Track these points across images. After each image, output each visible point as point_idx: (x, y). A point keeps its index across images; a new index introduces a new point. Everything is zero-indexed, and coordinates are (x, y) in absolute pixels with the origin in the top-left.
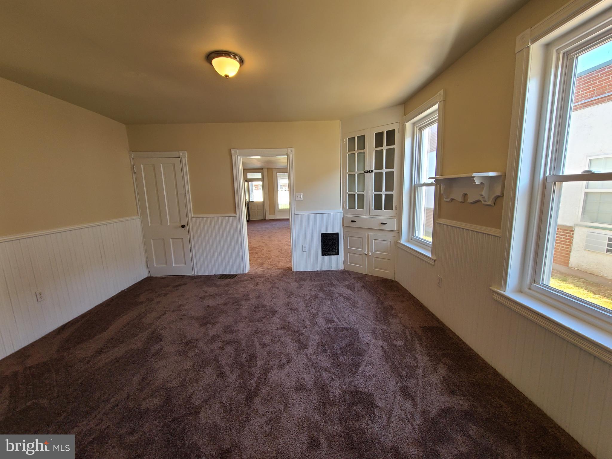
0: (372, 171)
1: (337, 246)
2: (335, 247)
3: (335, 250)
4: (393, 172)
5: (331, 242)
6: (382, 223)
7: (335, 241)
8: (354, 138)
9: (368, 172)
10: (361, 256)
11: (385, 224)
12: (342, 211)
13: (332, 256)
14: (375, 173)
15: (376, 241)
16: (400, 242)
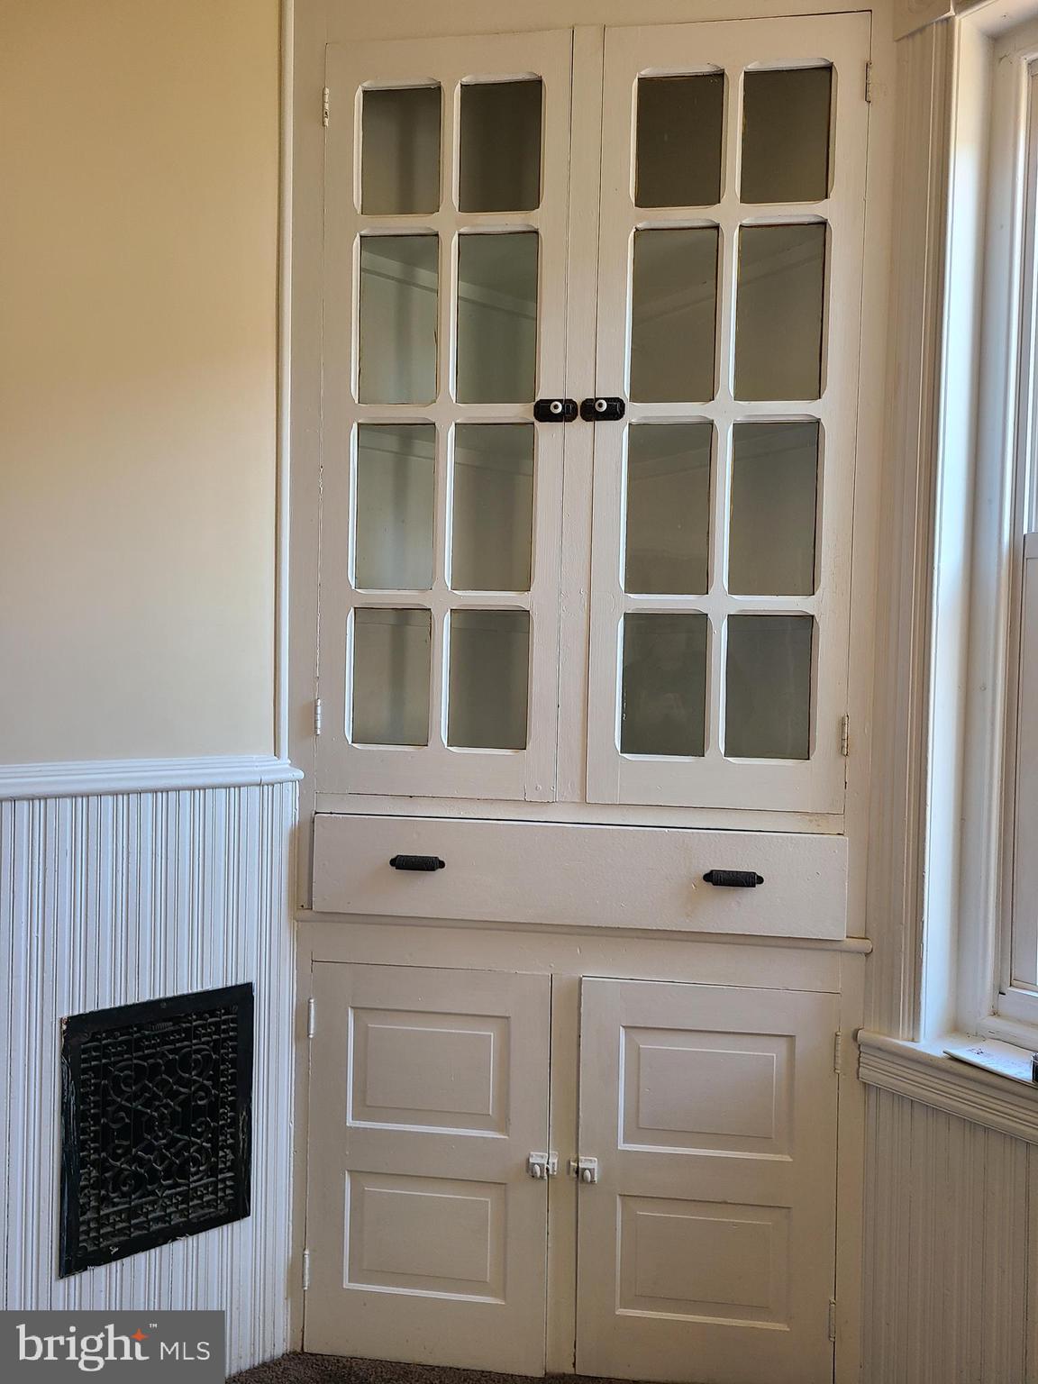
0: (615, 410)
1: (234, 1122)
2: (213, 1141)
3: (213, 1171)
4: (812, 430)
5: (174, 1095)
6: (714, 878)
7: (214, 1079)
8: (432, 95)
9: (570, 411)
10: (487, 1200)
11: (749, 880)
12: (284, 768)
13: (179, 1248)
14: (640, 434)
15: (648, 1044)
16: (902, 1042)
